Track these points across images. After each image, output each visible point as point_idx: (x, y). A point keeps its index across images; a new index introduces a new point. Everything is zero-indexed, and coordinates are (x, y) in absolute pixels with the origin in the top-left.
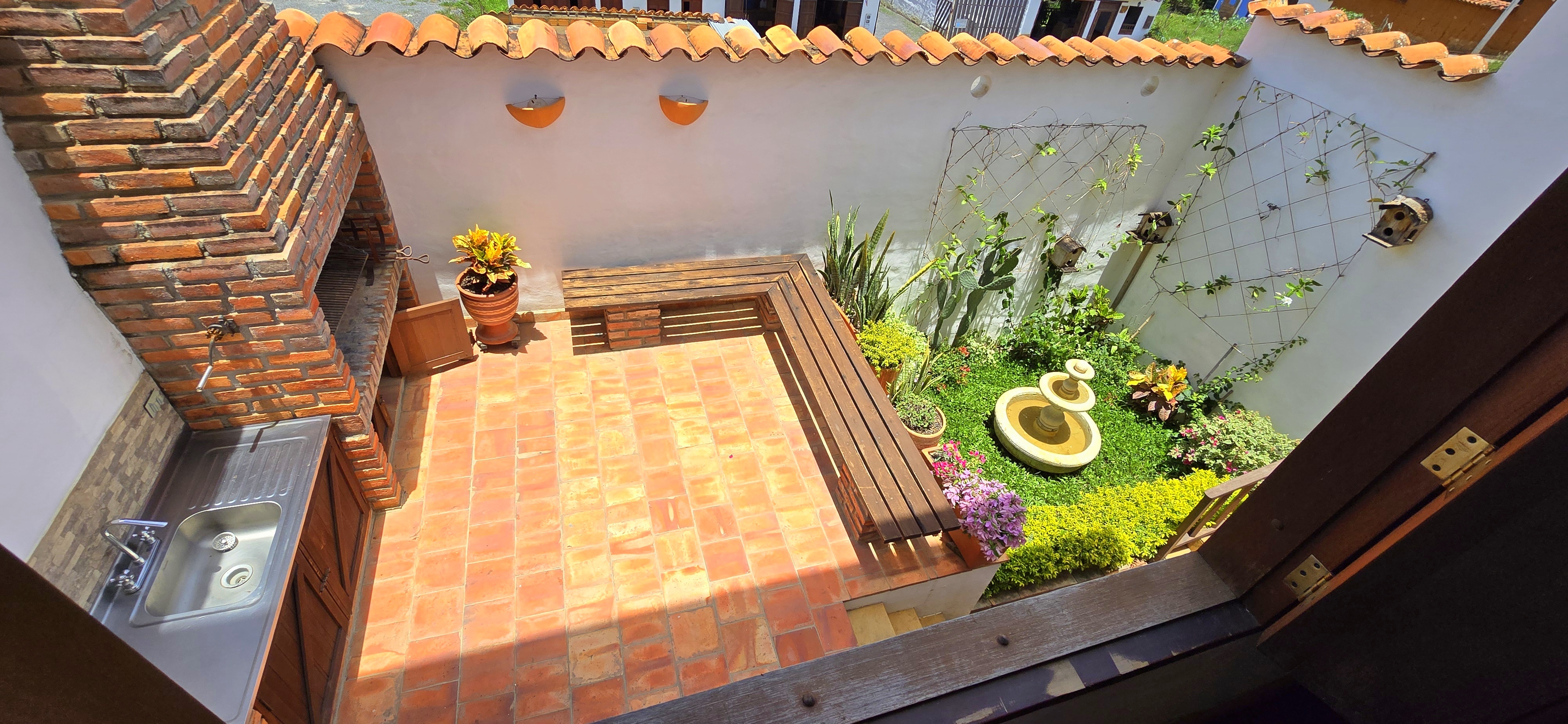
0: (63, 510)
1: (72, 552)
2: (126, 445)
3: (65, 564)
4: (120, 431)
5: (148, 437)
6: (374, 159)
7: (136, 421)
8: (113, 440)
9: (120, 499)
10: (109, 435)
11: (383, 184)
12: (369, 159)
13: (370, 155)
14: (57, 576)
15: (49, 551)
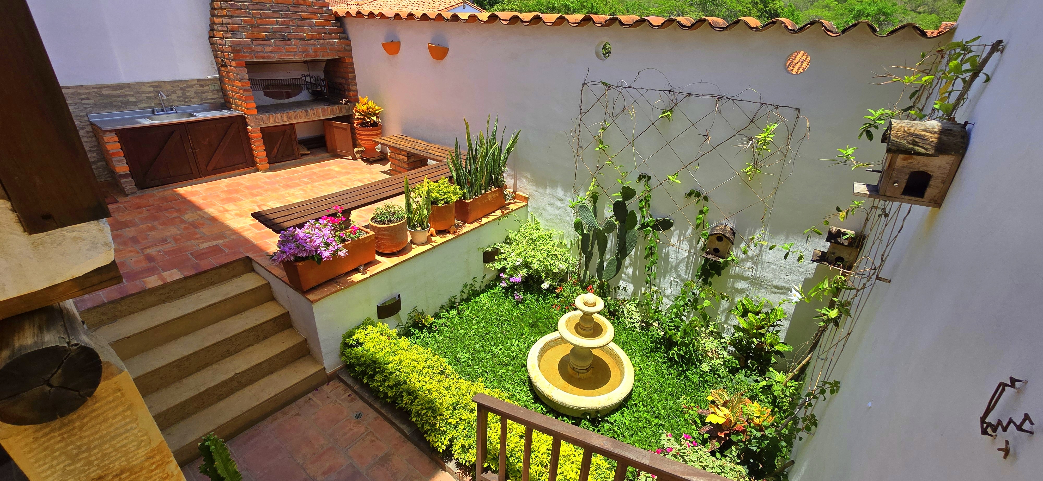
0: (155, 82)
1: (149, 92)
2: (193, 87)
3: (144, 92)
4: (193, 83)
5: (204, 93)
6: (352, 63)
7: (202, 86)
8: (189, 83)
9: (178, 97)
10: (188, 81)
11: (355, 76)
12: (347, 61)
13: (349, 60)
14: (139, 93)
15: (141, 86)
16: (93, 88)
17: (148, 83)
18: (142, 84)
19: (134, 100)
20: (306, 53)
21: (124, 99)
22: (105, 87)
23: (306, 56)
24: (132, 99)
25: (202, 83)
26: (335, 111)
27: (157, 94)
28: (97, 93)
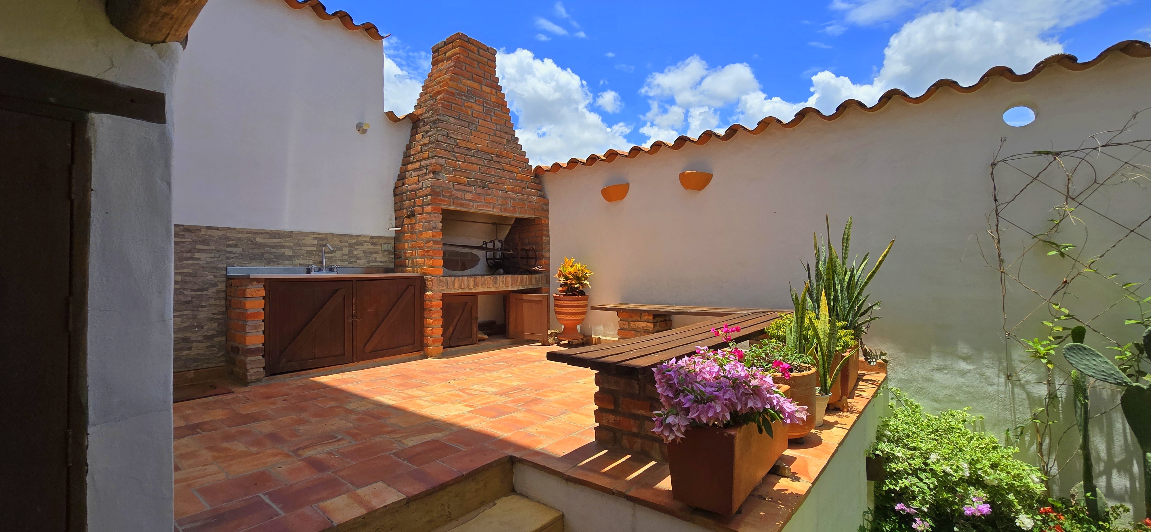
1: (311, 246)
2: (363, 245)
4: (365, 239)
6: (548, 225)
7: (374, 244)
8: (360, 239)
9: (343, 255)
10: (360, 236)
11: (549, 240)
12: (543, 222)
13: (545, 221)
14: (299, 245)
15: (305, 236)
16: (247, 233)
17: (314, 233)
18: (306, 234)
19: (291, 254)
20: (504, 207)
21: (280, 251)
22: (261, 233)
23: (505, 210)
24: (289, 253)
25: (374, 240)
26: (525, 281)
27: (320, 249)
28: (249, 240)
